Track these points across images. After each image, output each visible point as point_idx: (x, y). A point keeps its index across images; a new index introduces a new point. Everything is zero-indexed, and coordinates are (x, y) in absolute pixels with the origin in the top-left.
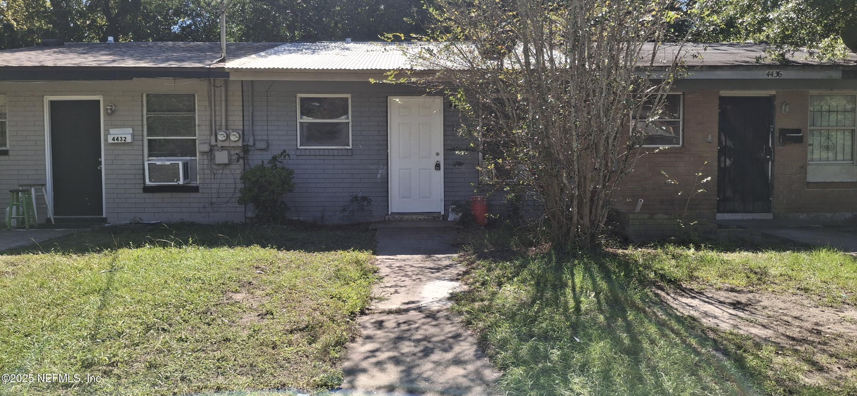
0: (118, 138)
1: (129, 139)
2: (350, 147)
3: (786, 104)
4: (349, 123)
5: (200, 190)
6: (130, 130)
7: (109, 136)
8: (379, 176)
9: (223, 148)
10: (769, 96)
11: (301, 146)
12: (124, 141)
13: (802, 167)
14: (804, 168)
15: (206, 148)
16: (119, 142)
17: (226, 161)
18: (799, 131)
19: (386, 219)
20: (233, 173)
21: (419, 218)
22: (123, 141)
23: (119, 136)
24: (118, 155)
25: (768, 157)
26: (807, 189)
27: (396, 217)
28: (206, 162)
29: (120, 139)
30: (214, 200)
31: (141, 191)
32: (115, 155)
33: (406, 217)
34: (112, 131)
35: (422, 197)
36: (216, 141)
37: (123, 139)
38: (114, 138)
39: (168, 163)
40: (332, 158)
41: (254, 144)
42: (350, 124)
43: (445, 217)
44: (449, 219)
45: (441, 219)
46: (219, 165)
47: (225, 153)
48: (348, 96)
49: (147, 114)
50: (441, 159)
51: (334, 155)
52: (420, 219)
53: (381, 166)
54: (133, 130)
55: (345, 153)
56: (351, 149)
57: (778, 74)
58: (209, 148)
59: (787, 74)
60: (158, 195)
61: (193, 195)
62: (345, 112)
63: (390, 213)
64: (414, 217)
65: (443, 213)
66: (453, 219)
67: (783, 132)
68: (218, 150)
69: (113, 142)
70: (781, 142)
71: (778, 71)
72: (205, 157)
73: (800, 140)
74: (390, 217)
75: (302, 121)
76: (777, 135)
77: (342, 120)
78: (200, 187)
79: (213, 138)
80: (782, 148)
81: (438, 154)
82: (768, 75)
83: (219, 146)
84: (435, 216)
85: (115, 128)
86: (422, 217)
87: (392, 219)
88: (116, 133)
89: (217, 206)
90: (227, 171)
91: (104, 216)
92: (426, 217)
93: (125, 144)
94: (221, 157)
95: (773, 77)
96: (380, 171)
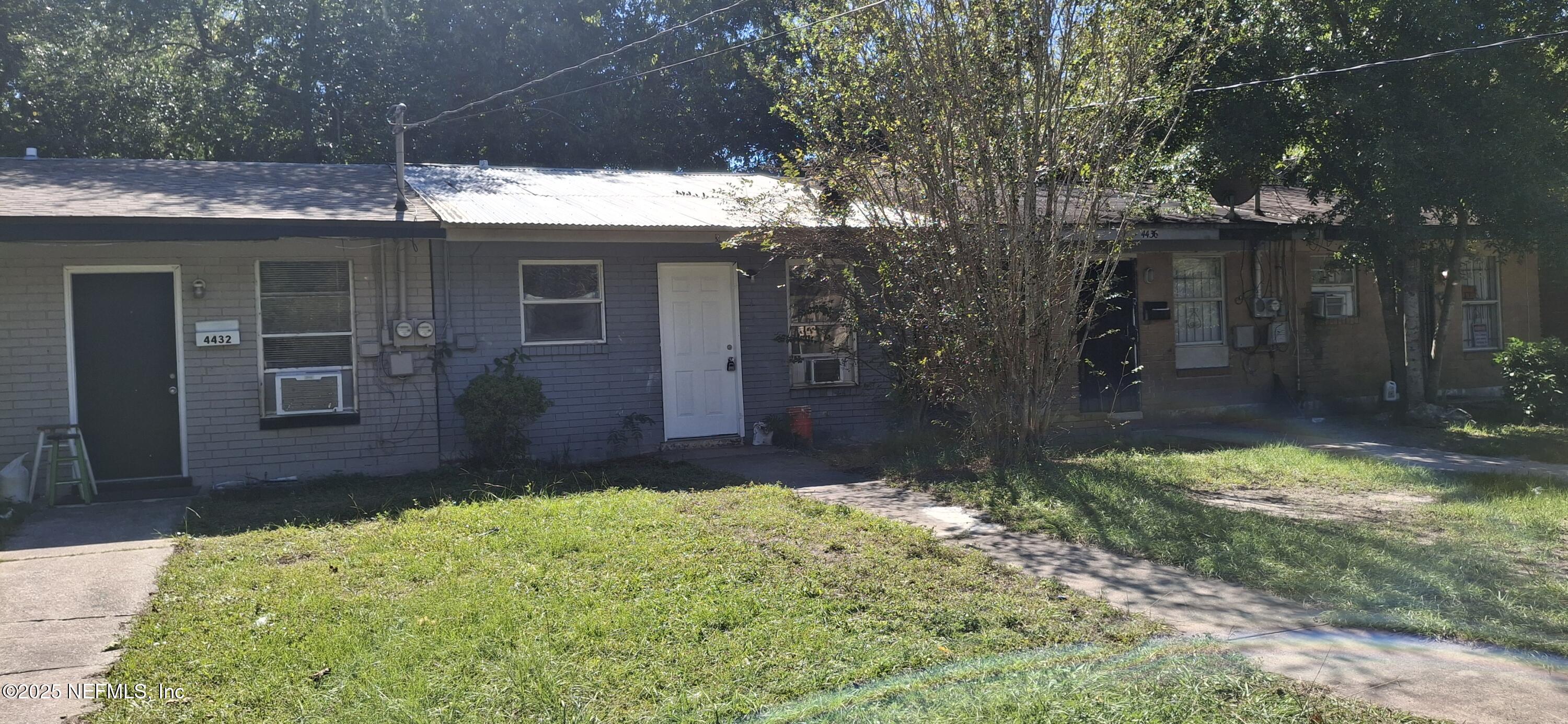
0: (215, 337)
1: (235, 340)
2: (604, 341)
3: (1150, 270)
4: (600, 304)
5: (362, 421)
6: (235, 324)
7: (197, 335)
8: (649, 384)
9: (404, 349)
10: (1128, 259)
11: (526, 341)
12: (228, 342)
13: (1170, 350)
14: (1171, 351)
15: (372, 350)
16: (218, 344)
17: (410, 370)
18: (1164, 304)
19: (663, 449)
20: (419, 389)
21: (711, 443)
22: (224, 343)
23: (217, 335)
24: (212, 367)
25: (1133, 338)
26: (1178, 379)
27: (678, 444)
28: (371, 373)
29: (218, 339)
30: (386, 436)
31: (256, 427)
32: (206, 367)
33: (692, 444)
34: (200, 326)
35: (711, 413)
36: (391, 338)
37: (226, 339)
38: (207, 338)
39: (318, 377)
40: (577, 358)
41: (455, 342)
42: (603, 305)
43: (748, 440)
44: (755, 443)
45: (742, 443)
46: (396, 377)
47: (408, 357)
48: (598, 262)
49: (262, 296)
50: (737, 354)
51: (552, 355)
52: (713, 446)
53: (652, 367)
54: (240, 324)
55: (598, 350)
56: (606, 344)
57: (1154, 233)
58: (380, 350)
59: (1164, 234)
60: (285, 433)
61: (349, 429)
62: (592, 287)
63: (666, 440)
64: (704, 443)
65: (743, 435)
66: (761, 443)
67: (1148, 306)
68: (397, 353)
69: (206, 344)
70: (1147, 319)
71: (1154, 230)
72: (370, 365)
73: (1167, 316)
74: (669, 446)
75: (526, 302)
76: (1141, 309)
77: (588, 299)
78: (361, 415)
79: (385, 334)
80: (1146, 326)
81: (729, 347)
82: (1143, 235)
83: (398, 346)
84: (734, 439)
85: (206, 320)
86: (715, 443)
87: (671, 448)
88: (206, 330)
89: (392, 445)
90: (408, 387)
91: (185, 474)
92: (721, 443)
93: (230, 347)
94: (401, 364)
95: (1149, 238)
96: (651, 376)
